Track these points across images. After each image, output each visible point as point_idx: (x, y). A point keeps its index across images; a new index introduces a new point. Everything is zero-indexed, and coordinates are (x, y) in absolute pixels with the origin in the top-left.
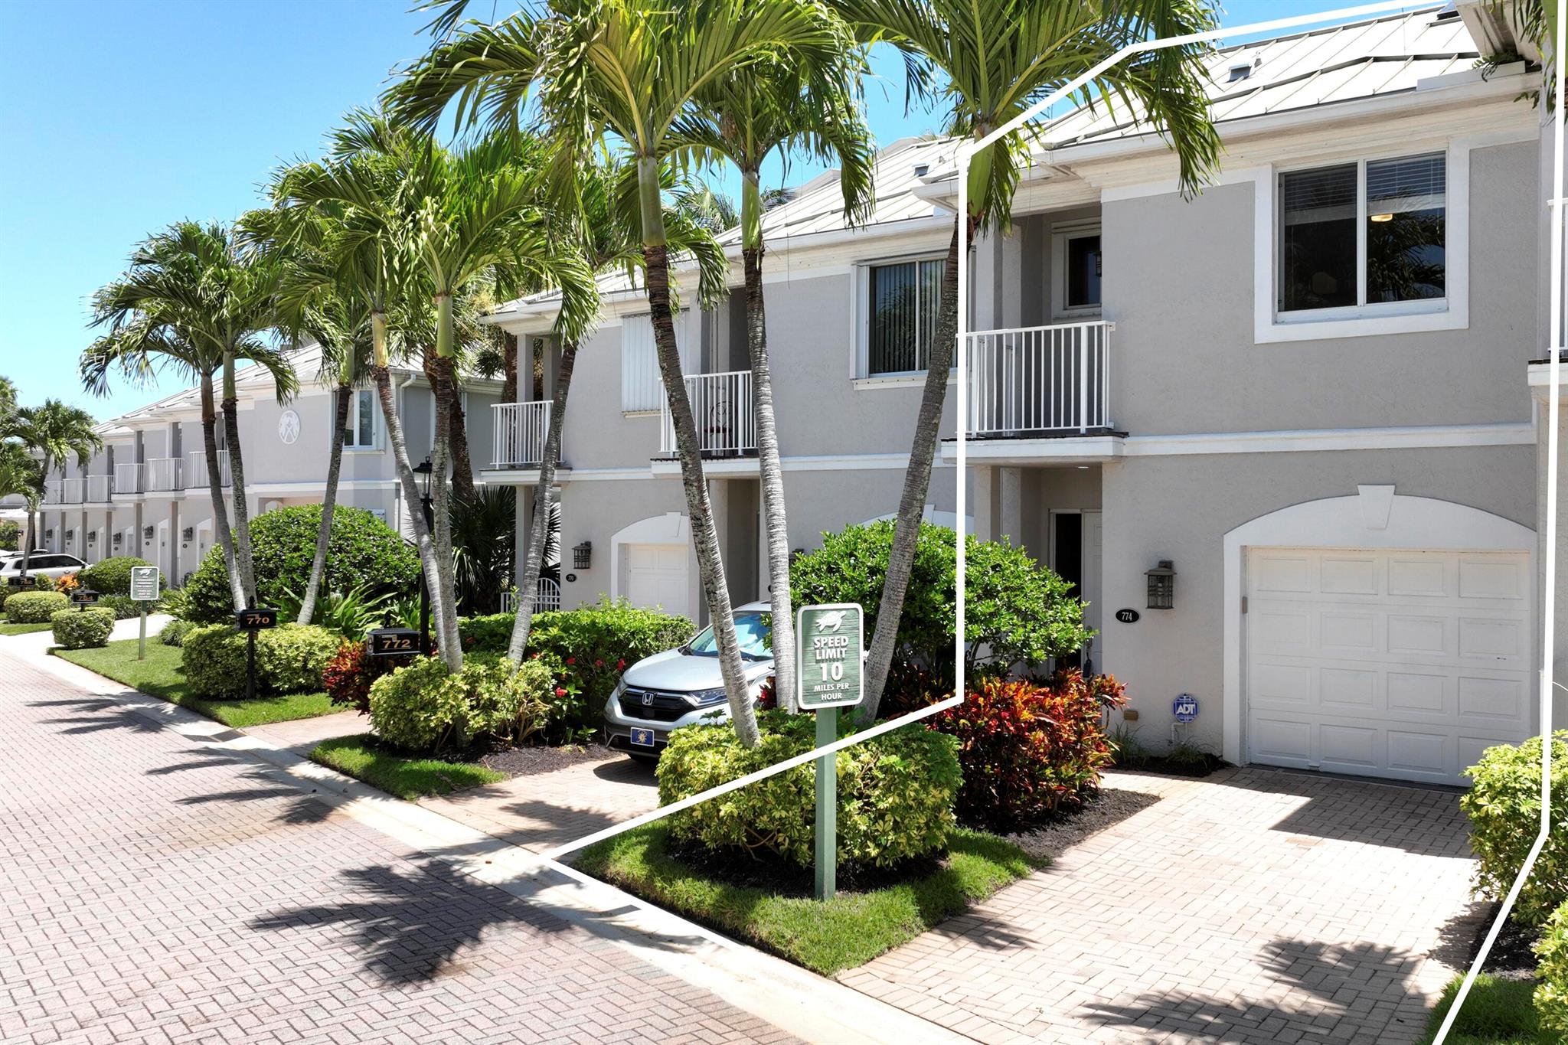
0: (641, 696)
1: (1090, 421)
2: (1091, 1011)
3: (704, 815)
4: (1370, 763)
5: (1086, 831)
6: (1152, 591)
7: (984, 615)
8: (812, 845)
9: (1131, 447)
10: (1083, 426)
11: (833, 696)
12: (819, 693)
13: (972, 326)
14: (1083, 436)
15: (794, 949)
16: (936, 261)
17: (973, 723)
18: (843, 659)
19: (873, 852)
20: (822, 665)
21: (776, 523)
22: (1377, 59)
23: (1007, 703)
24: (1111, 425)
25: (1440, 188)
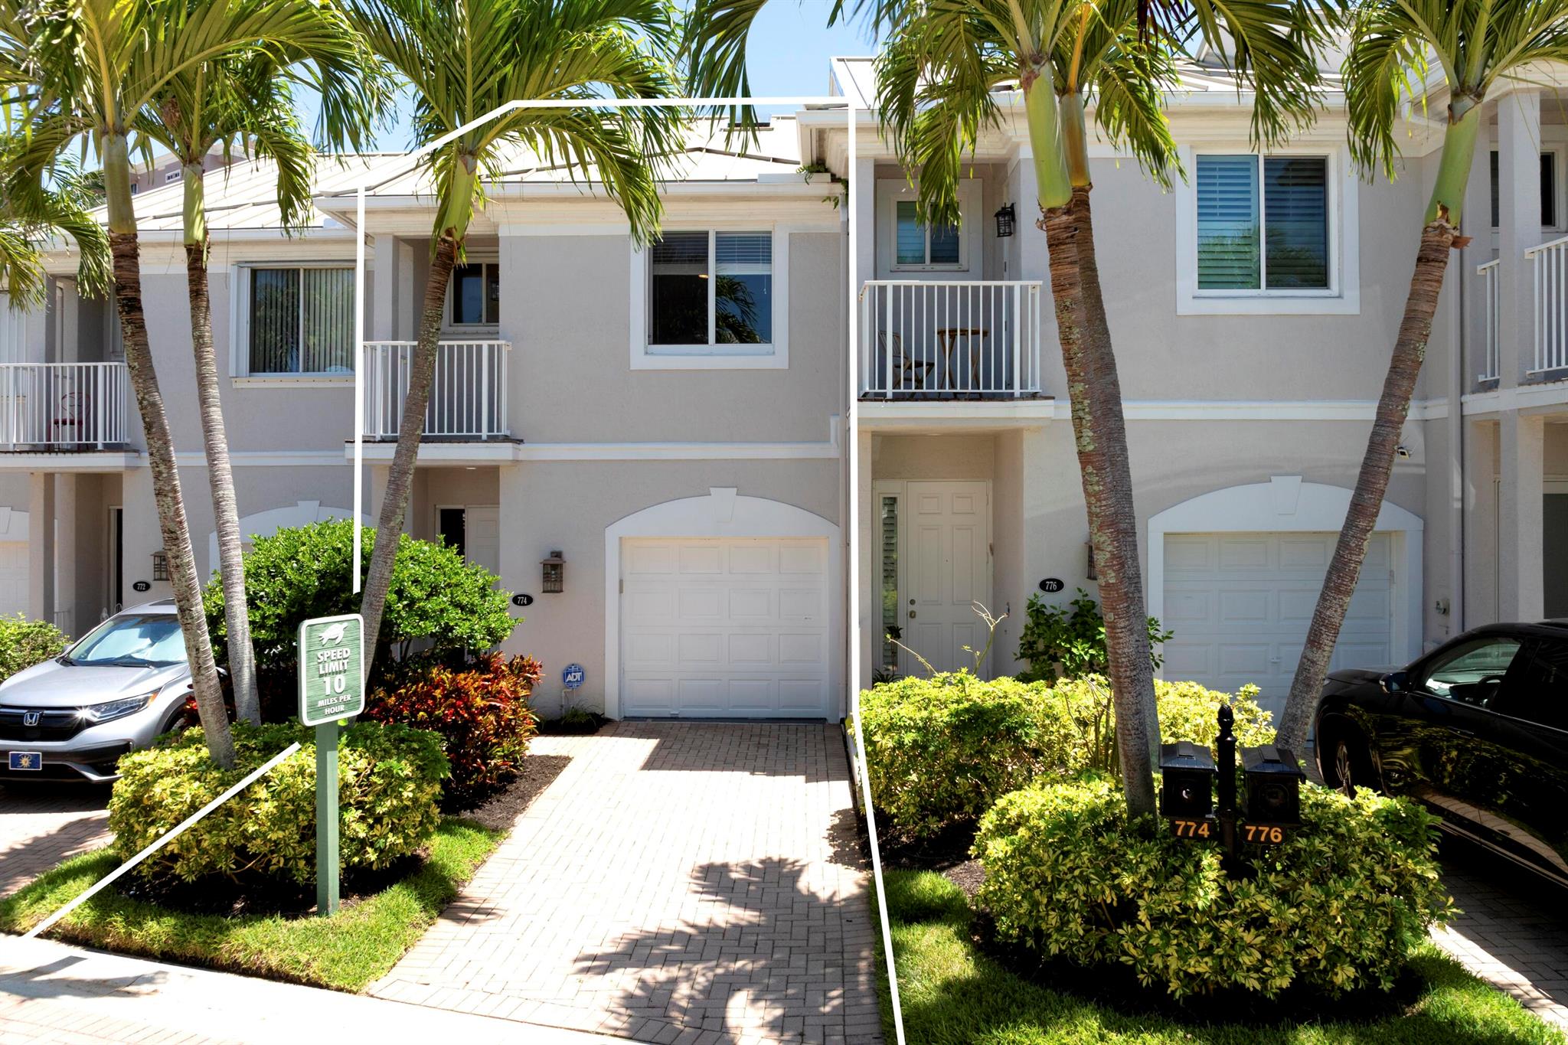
0: (22, 716)
1: (491, 429)
2: (588, 964)
3: (181, 849)
4: (716, 707)
5: (525, 798)
6: (546, 577)
7: (434, 612)
8: (310, 860)
9: (526, 452)
10: (485, 433)
11: (336, 709)
12: (323, 707)
13: (368, 336)
14: (485, 442)
15: (314, 971)
16: (321, 270)
17: (430, 714)
18: (345, 671)
19: (372, 856)
20: (325, 679)
21: (229, 530)
22: (708, 151)
23: (459, 692)
24: (508, 433)
25: (767, 259)
